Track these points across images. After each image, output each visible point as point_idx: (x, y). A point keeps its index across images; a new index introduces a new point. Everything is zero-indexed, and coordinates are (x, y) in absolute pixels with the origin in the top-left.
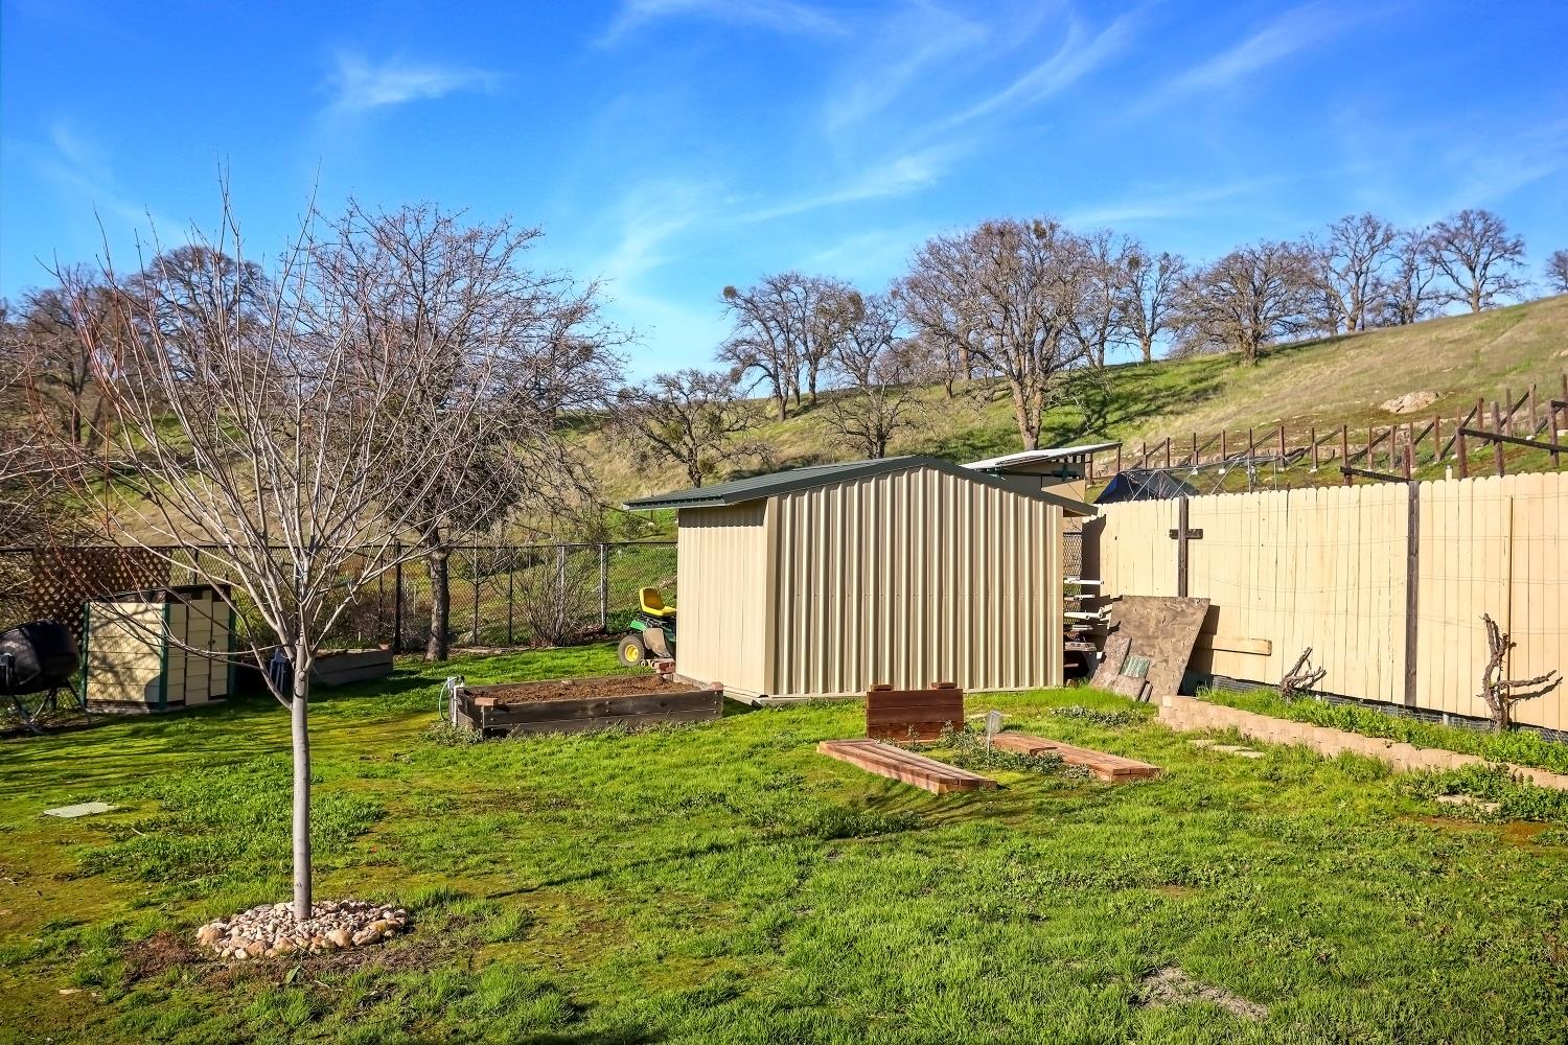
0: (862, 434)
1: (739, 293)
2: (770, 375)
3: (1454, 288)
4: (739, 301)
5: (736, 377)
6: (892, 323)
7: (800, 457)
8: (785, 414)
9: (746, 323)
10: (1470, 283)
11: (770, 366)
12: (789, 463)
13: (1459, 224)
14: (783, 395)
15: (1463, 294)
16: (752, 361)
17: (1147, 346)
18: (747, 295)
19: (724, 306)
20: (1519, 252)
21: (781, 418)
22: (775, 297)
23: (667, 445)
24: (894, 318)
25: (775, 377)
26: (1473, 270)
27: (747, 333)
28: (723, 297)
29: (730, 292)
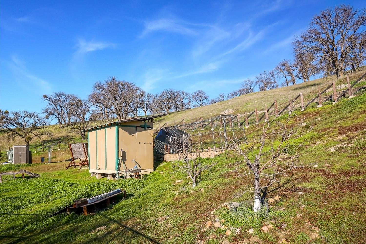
0: (79, 129)
1: (47, 96)
2: (57, 117)
3: (198, 104)
4: (48, 99)
5: (47, 117)
6: (89, 107)
7: (63, 136)
8: (61, 127)
9: (50, 104)
10: (200, 104)
11: (57, 115)
12: (59, 138)
13: (198, 93)
14: (61, 122)
15: (199, 105)
16: (52, 114)
17: (146, 113)
18: (49, 97)
19: (44, 100)
20: (208, 98)
21: (60, 128)
22: (57, 98)
23: (17, 133)
24: (89, 105)
25: (58, 118)
26: (201, 101)
27: (51, 107)
28: (43, 98)
29: (45, 96)
